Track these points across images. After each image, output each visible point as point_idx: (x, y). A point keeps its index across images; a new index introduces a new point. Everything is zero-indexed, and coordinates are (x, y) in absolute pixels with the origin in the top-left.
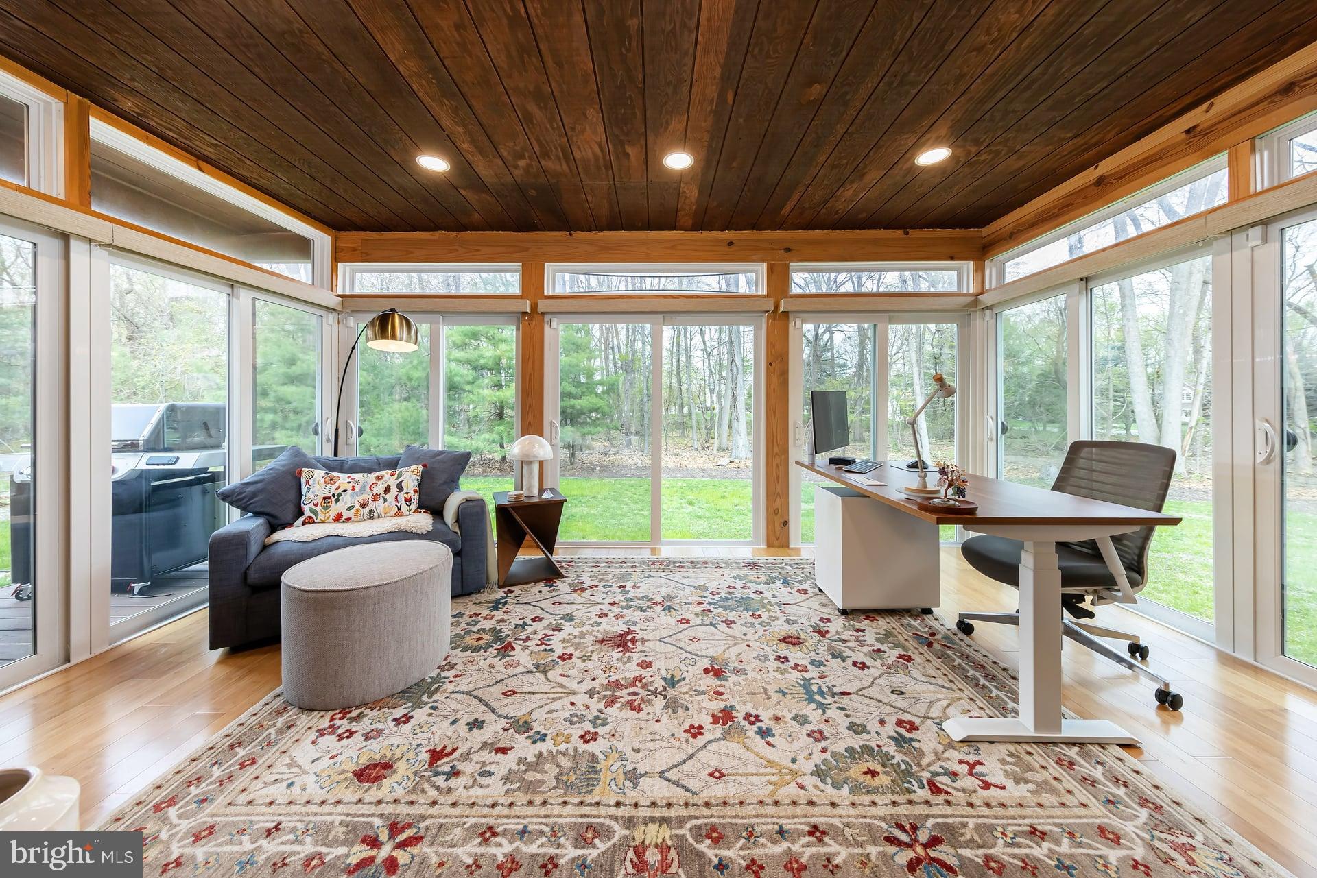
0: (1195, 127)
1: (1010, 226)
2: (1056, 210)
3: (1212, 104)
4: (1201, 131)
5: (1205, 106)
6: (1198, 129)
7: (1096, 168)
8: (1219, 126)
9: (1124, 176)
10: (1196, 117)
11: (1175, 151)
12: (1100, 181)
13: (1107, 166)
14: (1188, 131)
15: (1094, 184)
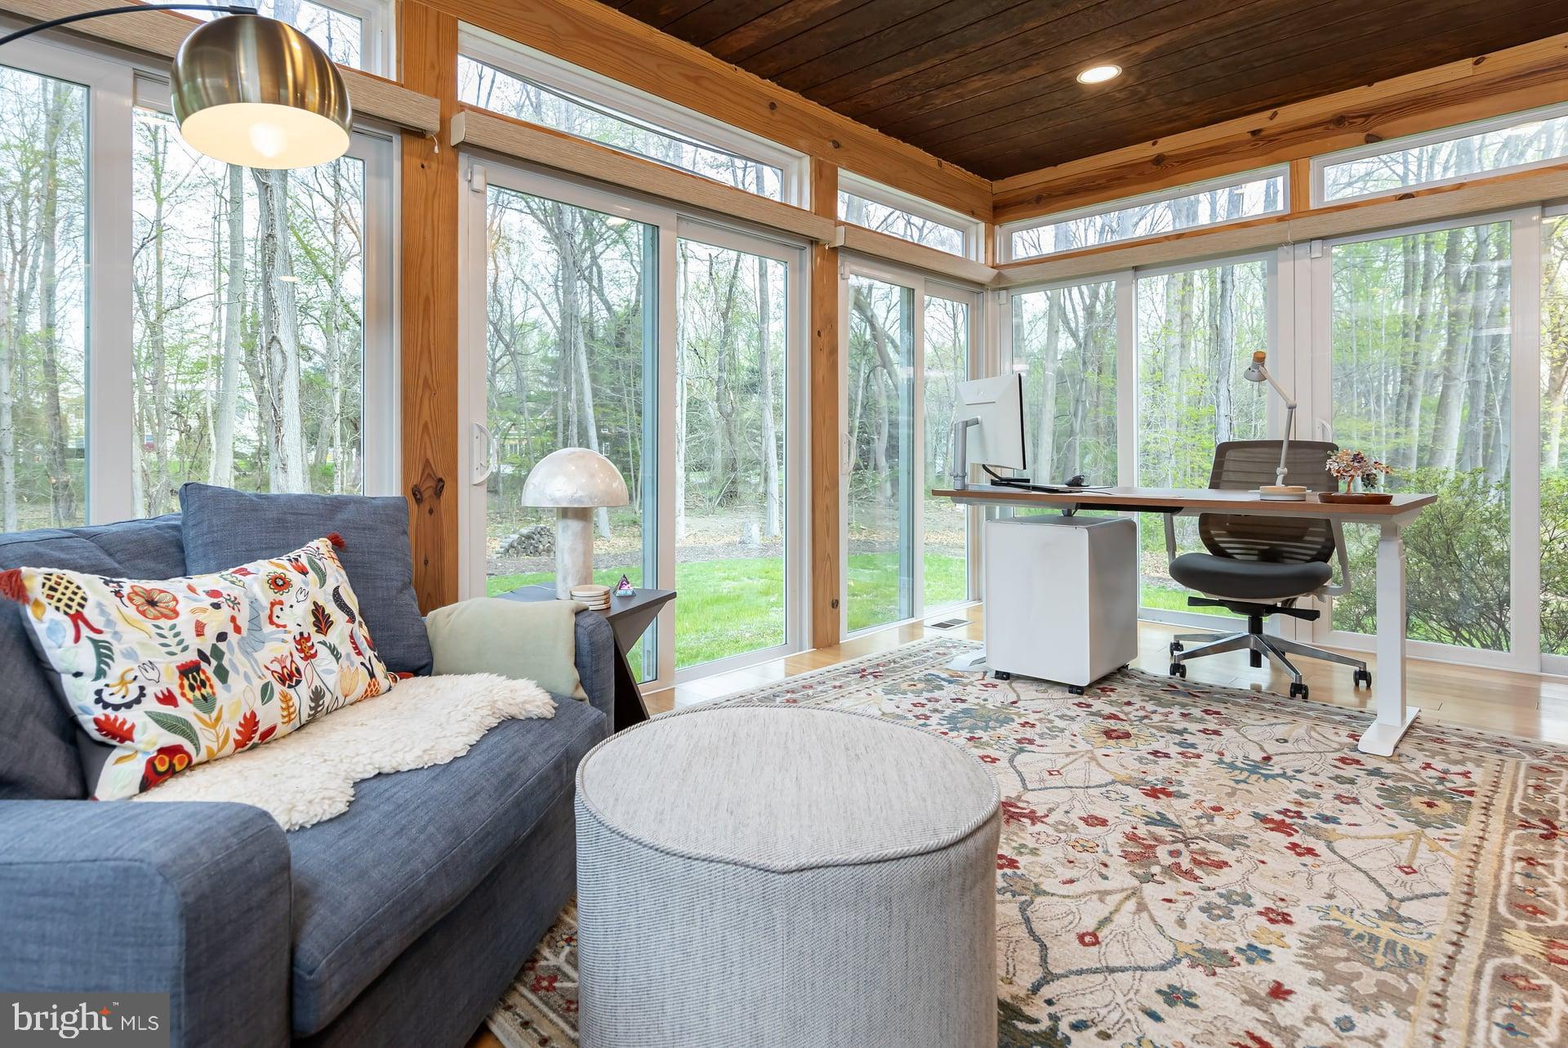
0: (1260, 131)
1: (1036, 188)
2: (1104, 181)
3: (1275, 114)
4: (1265, 137)
5: (1269, 113)
6: (1263, 133)
7: (1154, 144)
8: (1283, 137)
9: (1187, 161)
10: (1259, 120)
11: (1241, 149)
12: (1159, 160)
13: (1168, 145)
14: (1254, 133)
15: (1151, 161)
